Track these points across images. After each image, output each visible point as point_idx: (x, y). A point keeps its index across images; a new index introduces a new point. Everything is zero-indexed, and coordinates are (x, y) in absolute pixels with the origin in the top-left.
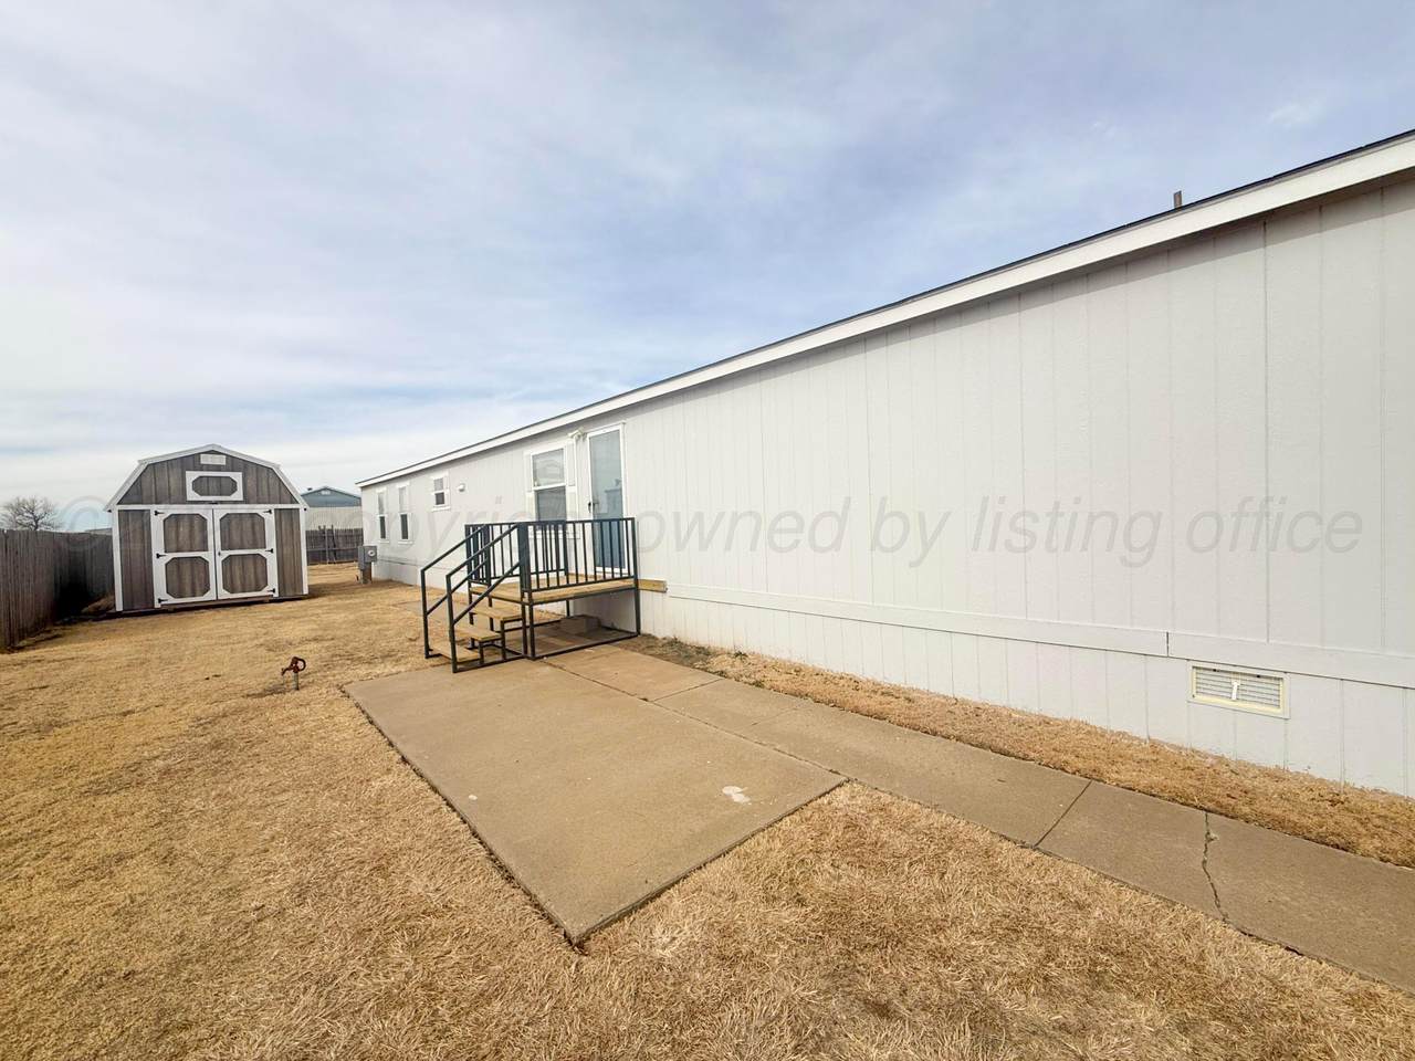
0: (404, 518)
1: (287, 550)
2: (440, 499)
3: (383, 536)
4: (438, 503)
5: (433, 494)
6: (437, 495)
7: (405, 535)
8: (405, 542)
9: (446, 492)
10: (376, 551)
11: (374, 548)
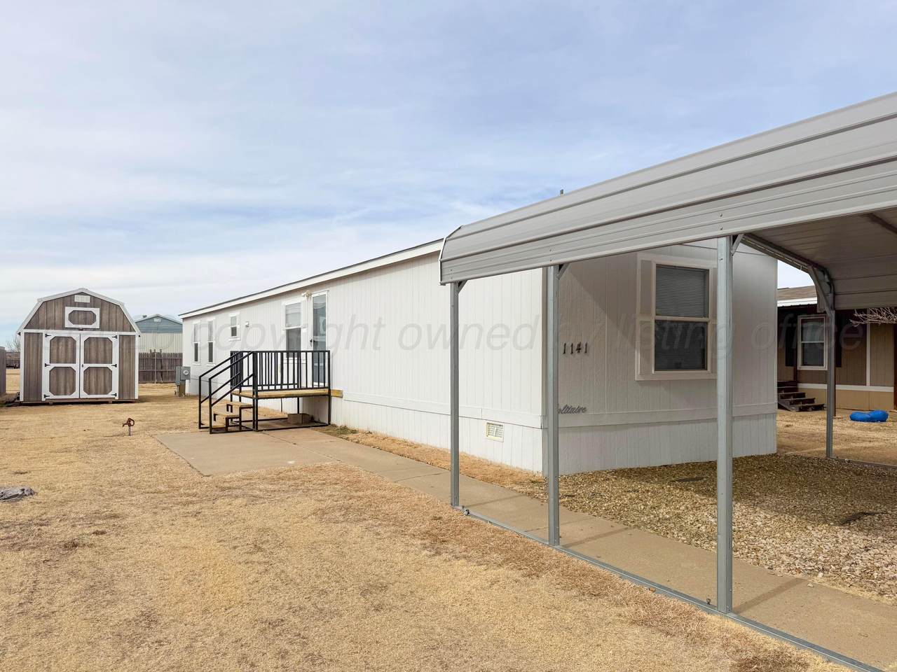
0: (211, 345)
1: (126, 367)
2: (234, 332)
3: (196, 359)
4: (233, 335)
5: (229, 328)
6: (232, 328)
7: (210, 360)
8: (210, 364)
9: (238, 327)
10: (189, 371)
11: (188, 369)
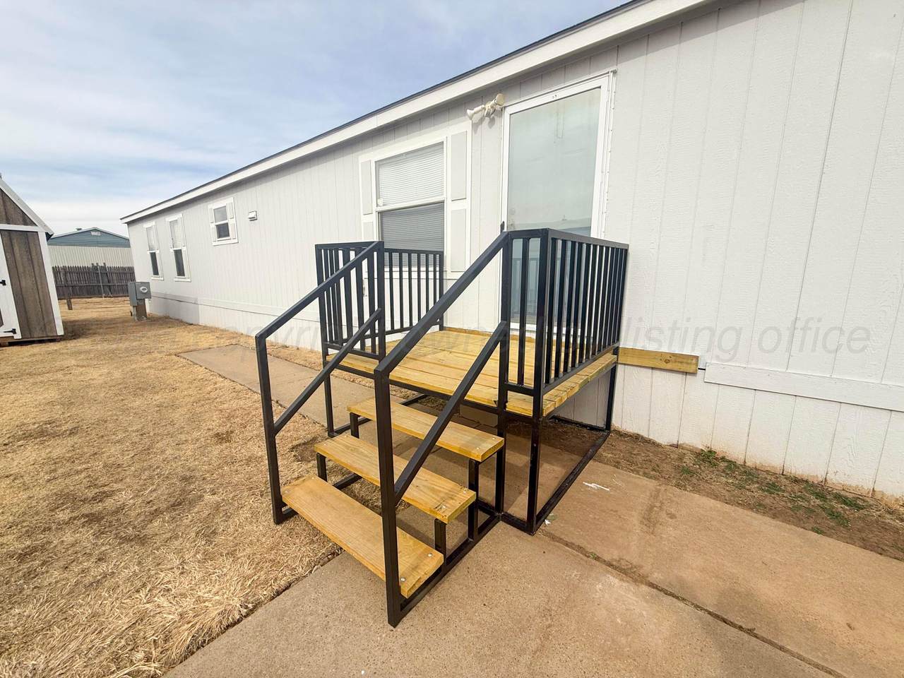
0: (178, 254)
1: (27, 283)
2: (223, 231)
3: (156, 272)
4: (220, 236)
5: (213, 226)
6: (218, 227)
7: (181, 272)
8: (181, 279)
9: (231, 222)
10: (148, 287)
11: (147, 284)
